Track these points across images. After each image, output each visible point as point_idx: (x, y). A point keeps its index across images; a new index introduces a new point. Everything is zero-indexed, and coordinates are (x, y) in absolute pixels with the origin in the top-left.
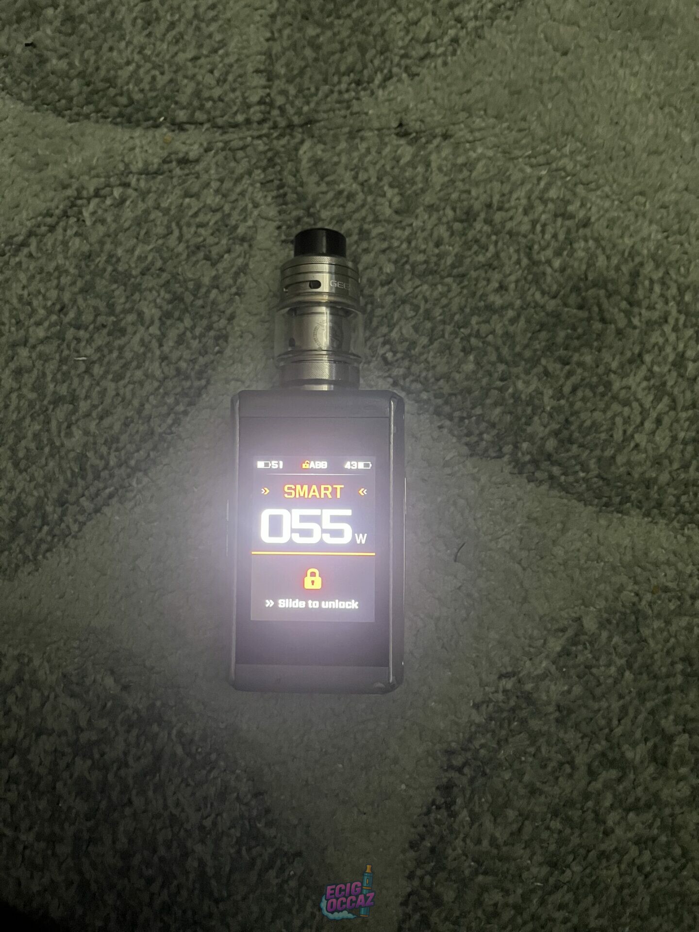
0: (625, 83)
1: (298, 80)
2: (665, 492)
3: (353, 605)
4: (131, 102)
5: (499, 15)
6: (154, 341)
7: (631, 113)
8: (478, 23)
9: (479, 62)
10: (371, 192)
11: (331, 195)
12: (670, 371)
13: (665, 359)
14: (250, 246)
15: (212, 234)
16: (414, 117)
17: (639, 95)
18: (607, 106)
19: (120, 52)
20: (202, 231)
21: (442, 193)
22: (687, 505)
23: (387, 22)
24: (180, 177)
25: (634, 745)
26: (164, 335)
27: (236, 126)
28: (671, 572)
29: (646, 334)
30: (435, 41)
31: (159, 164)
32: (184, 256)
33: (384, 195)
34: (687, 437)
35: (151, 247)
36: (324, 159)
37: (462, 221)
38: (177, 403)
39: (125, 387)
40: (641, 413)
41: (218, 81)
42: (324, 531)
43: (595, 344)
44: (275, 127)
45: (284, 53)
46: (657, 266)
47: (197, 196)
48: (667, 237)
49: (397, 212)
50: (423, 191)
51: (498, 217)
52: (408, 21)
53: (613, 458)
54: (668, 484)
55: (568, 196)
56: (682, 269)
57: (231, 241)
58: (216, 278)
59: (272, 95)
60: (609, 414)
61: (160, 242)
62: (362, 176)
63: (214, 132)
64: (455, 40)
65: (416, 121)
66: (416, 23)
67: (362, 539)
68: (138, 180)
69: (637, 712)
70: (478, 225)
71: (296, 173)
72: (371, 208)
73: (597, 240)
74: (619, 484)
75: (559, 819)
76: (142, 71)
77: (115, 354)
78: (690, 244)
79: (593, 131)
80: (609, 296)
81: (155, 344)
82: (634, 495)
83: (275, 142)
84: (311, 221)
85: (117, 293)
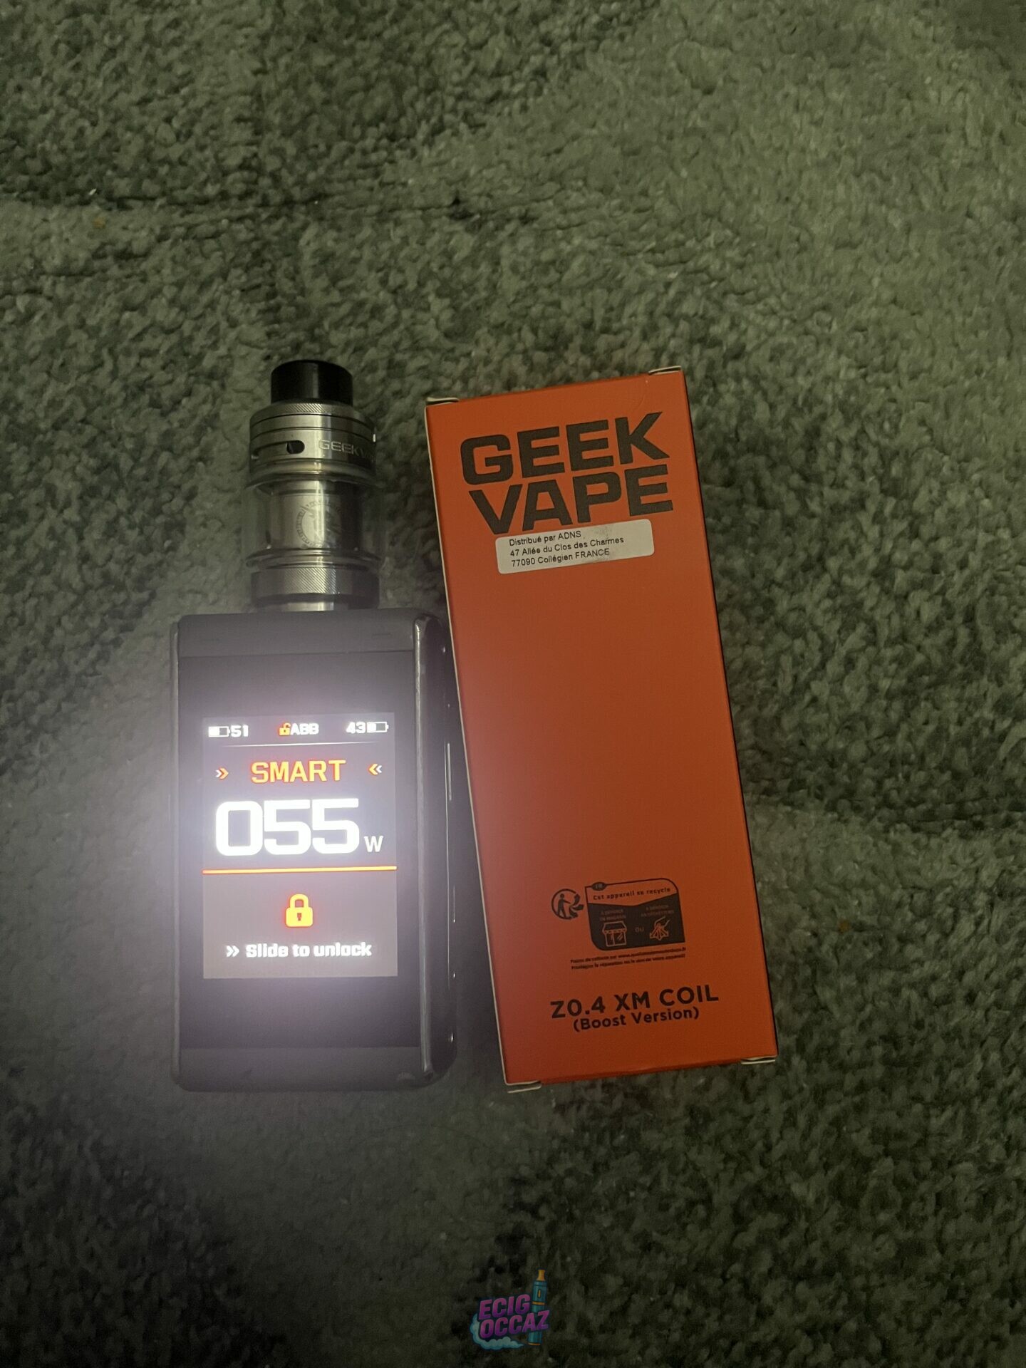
0: (801, 138)
1: (299, 132)
2: (860, 772)
3: (363, 950)
4: (48, 167)
5: (609, 33)
6: (71, 531)
7: (810, 182)
8: (578, 46)
9: (576, 104)
10: (408, 305)
11: (345, 309)
12: (868, 584)
13: (862, 565)
14: (223, 386)
15: (163, 368)
16: (476, 190)
17: (823, 155)
18: (771, 173)
19: (33, 93)
20: (147, 362)
21: (517, 307)
22: (894, 794)
23: (436, 44)
24: (117, 280)
25: (806, 1174)
26: (86, 522)
27: (205, 201)
28: (868, 899)
29: (830, 525)
30: (510, 73)
31: (87, 261)
32: (120, 401)
33: (427, 309)
34: (894, 687)
35: (69, 386)
36: (338, 254)
37: (546, 350)
38: (104, 627)
39: (24, 602)
40: (821, 649)
41: (178, 135)
42: (315, 834)
43: (750, 540)
44: (265, 203)
45: (278, 93)
46: (848, 421)
47: (141, 308)
48: (865, 376)
49: (447, 335)
50: (488, 302)
51: (602, 342)
52: (467, 43)
53: (777, 718)
54: (864, 761)
55: (713, 312)
56: (887, 426)
57: (192, 378)
58: (167, 434)
59: (261, 155)
60: (771, 650)
61: (84, 379)
62: (395, 279)
63: (172, 212)
64: (541, 73)
65: (480, 195)
66: (480, 46)
67: (375, 844)
68: (54, 284)
69: (812, 1122)
70: (572, 356)
71: (294, 276)
72: (407, 329)
73: (756, 380)
74: (786, 760)
75: (686, 1292)
76: (63, 121)
77: (11, 550)
78: (899, 385)
79: (750, 211)
80: (773, 466)
81: (71, 535)
82: (811, 777)
83: (264, 227)
84: (315, 347)
85: (15, 457)
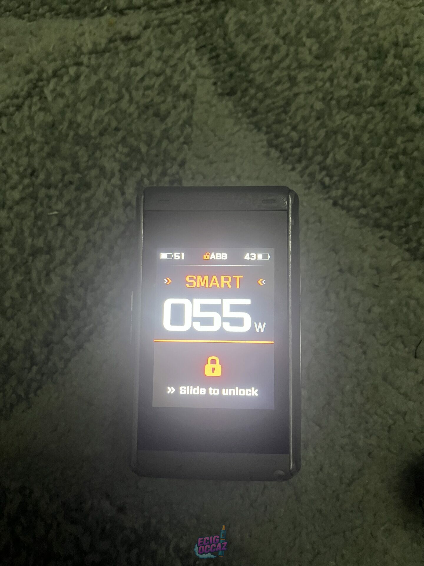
6: (116, 190)
10: (291, 43)
11: (258, 50)
14: (192, 101)
15: (158, 94)
20: (149, 92)
21: (354, 38)
24: (124, 52)
26: (124, 184)
27: (168, 6)
31: (106, 44)
32: (135, 115)
33: (304, 45)
35: (106, 111)
36: (248, 22)
37: (375, 59)
39: (94, 233)
44: (201, 2)
47: (142, 64)
49: (317, 57)
50: (337, 38)
51: (406, 52)
57: (175, 99)
58: (166, 131)
61: (114, 106)
62: (283, 32)
63: (151, 13)
68: (89, 59)
70: (390, 60)
71: (224, 36)
72: (294, 57)
77: (83, 206)
81: (117, 193)
83: (203, 14)
85: (80, 154)
